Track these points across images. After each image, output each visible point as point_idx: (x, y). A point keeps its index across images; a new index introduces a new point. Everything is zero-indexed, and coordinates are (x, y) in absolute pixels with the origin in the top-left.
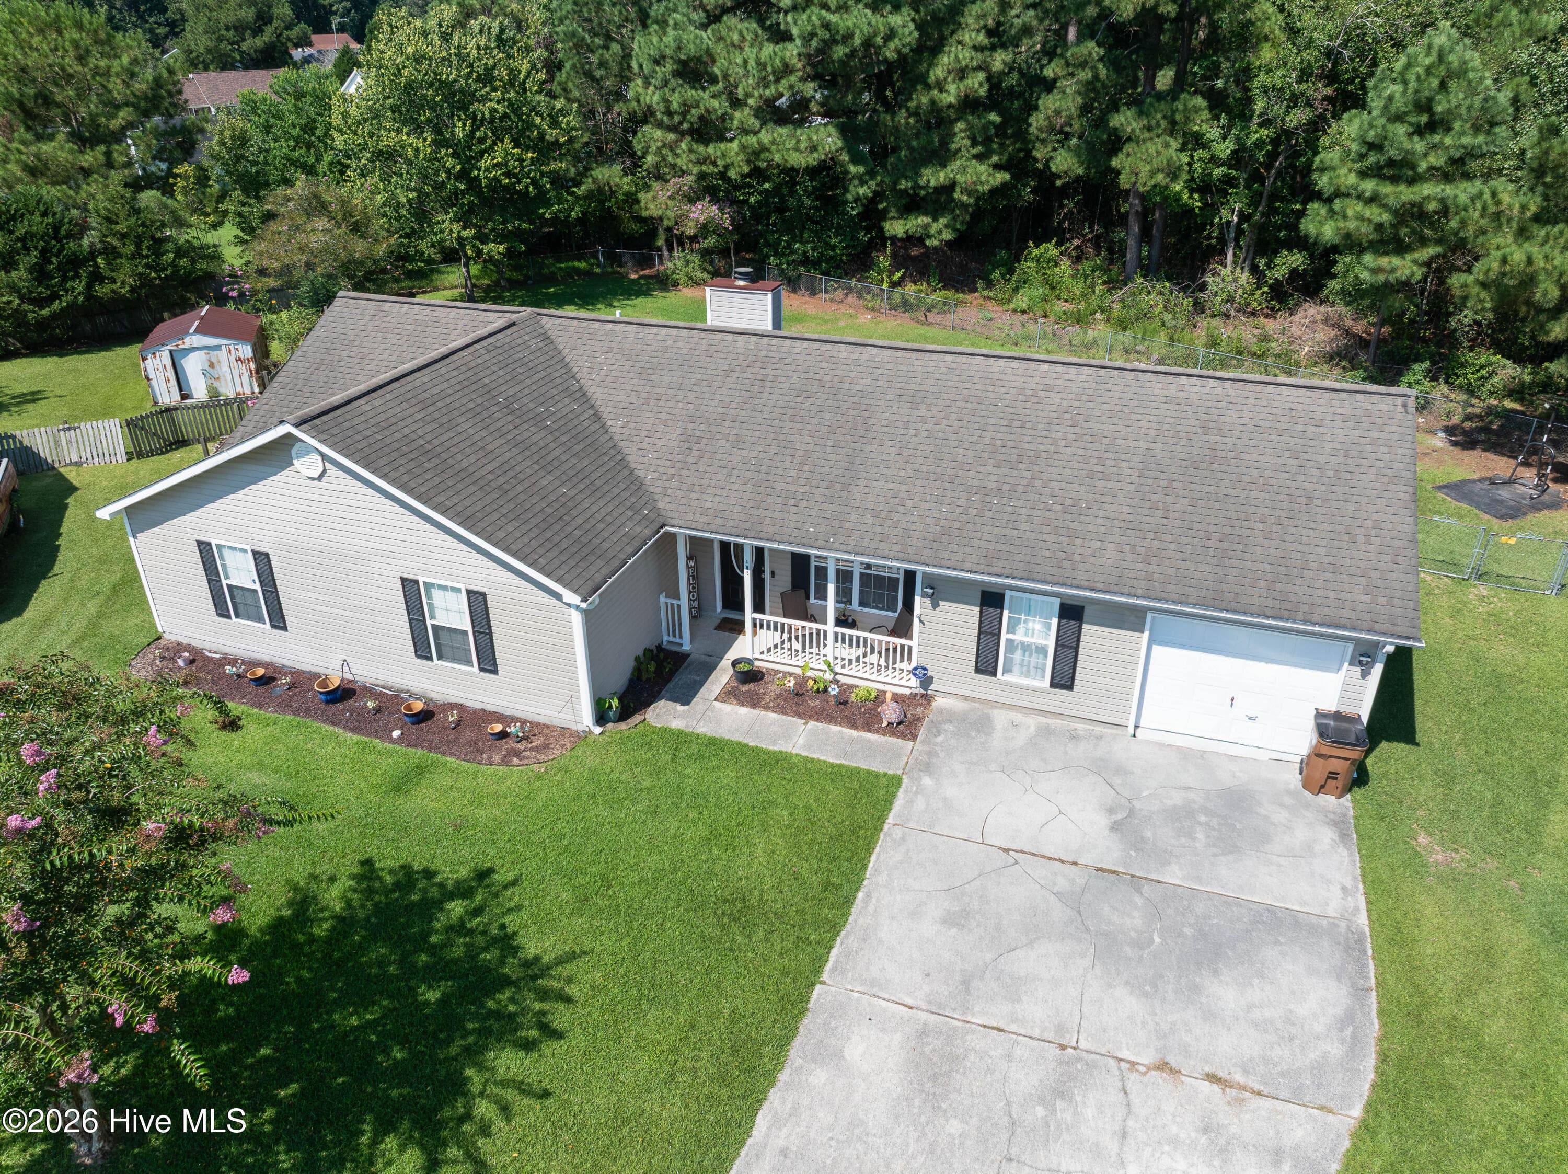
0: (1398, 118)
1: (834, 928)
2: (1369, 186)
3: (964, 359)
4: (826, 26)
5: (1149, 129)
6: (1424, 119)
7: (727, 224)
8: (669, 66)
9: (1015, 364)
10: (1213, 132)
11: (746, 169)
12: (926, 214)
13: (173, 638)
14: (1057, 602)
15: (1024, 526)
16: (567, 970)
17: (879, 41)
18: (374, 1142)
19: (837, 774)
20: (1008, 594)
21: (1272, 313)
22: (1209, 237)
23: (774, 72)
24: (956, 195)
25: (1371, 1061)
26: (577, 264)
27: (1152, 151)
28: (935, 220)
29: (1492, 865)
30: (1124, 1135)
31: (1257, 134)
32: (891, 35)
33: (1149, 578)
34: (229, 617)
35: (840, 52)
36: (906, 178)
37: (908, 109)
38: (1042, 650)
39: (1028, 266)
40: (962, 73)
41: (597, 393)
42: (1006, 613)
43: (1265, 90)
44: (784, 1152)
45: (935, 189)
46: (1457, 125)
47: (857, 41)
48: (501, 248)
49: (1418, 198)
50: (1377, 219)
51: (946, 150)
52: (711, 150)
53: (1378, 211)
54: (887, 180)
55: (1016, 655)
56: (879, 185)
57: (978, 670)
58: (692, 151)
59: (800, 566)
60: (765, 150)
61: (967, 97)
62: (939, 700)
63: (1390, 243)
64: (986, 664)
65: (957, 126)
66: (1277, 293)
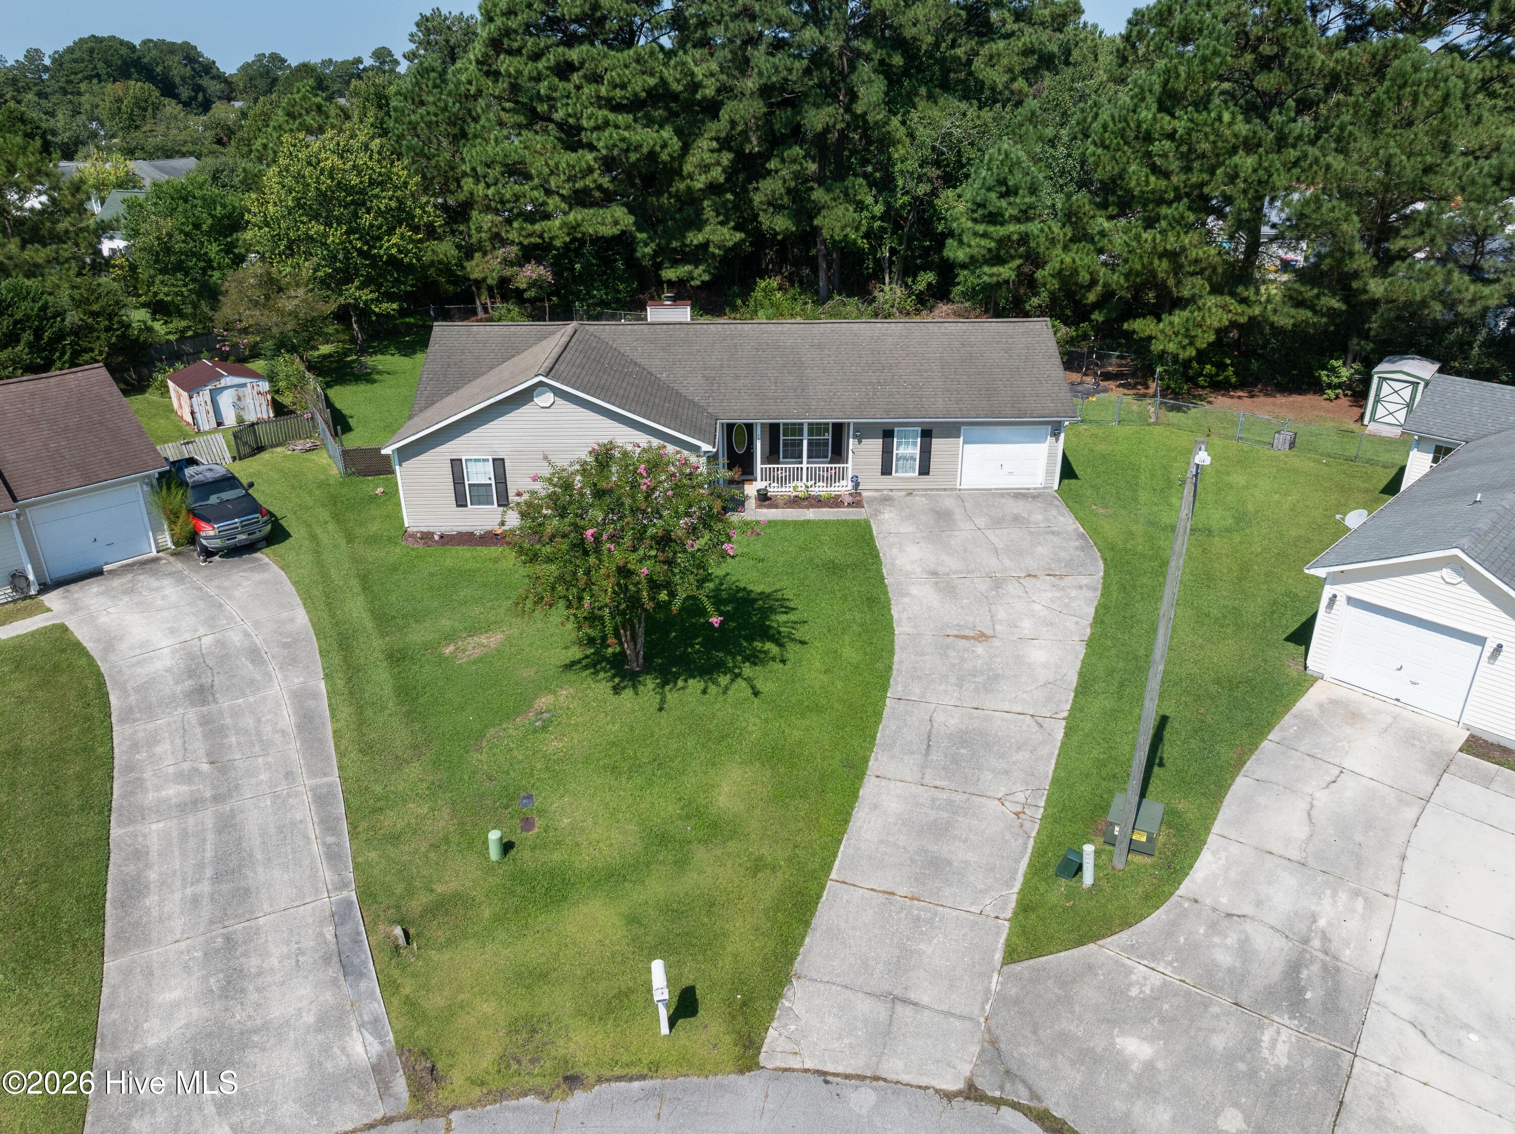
0: (989, 189)
1: (878, 564)
2: (981, 228)
3: (837, 325)
4: (623, 140)
5: (834, 199)
6: (1004, 189)
7: (550, 279)
8: (498, 168)
9: (863, 325)
10: (869, 200)
11: (567, 239)
12: (689, 263)
13: (416, 529)
14: (919, 429)
15: (897, 396)
16: (779, 593)
17: (658, 148)
18: (751, 644)
20: (896, 429)
21: (919, 312)
22: (868, 268)
23: (581, 171)
24: (711, 250)
25: (1101, 562)
26: (407, 320)
27: (840, 213)
28: (696, 267)
29: (1122, 510)
30: (1026, 592)
31: (902, 200)
32: (664, 146)
33: (961, 410)
34: (466, 506)
35: (633, 157)
36: (676, 239)
38: (913, 457)
39: (758, 294)
40: (706, 168)
41: (642, 362)
42: (895, 439)
43: (902, 172)
45: (696, 246)
46: (1021, 192)
47: (645, 150)
49: (1007, 233)
50: (988, 246)
51: (700, 220)
52: (537, 227)
53: (988, 241)
54: (663, 242)
55: (901, 462)
56: (658, 245)
57: (883, 474)
58: (522, 228)
59: (774, 429)
60: (579, 225)
61: (711, 183)
62: (864, 494)
63: (996, 259)
64: (886, 470)
65: (706, 203)
66: (921, 299)
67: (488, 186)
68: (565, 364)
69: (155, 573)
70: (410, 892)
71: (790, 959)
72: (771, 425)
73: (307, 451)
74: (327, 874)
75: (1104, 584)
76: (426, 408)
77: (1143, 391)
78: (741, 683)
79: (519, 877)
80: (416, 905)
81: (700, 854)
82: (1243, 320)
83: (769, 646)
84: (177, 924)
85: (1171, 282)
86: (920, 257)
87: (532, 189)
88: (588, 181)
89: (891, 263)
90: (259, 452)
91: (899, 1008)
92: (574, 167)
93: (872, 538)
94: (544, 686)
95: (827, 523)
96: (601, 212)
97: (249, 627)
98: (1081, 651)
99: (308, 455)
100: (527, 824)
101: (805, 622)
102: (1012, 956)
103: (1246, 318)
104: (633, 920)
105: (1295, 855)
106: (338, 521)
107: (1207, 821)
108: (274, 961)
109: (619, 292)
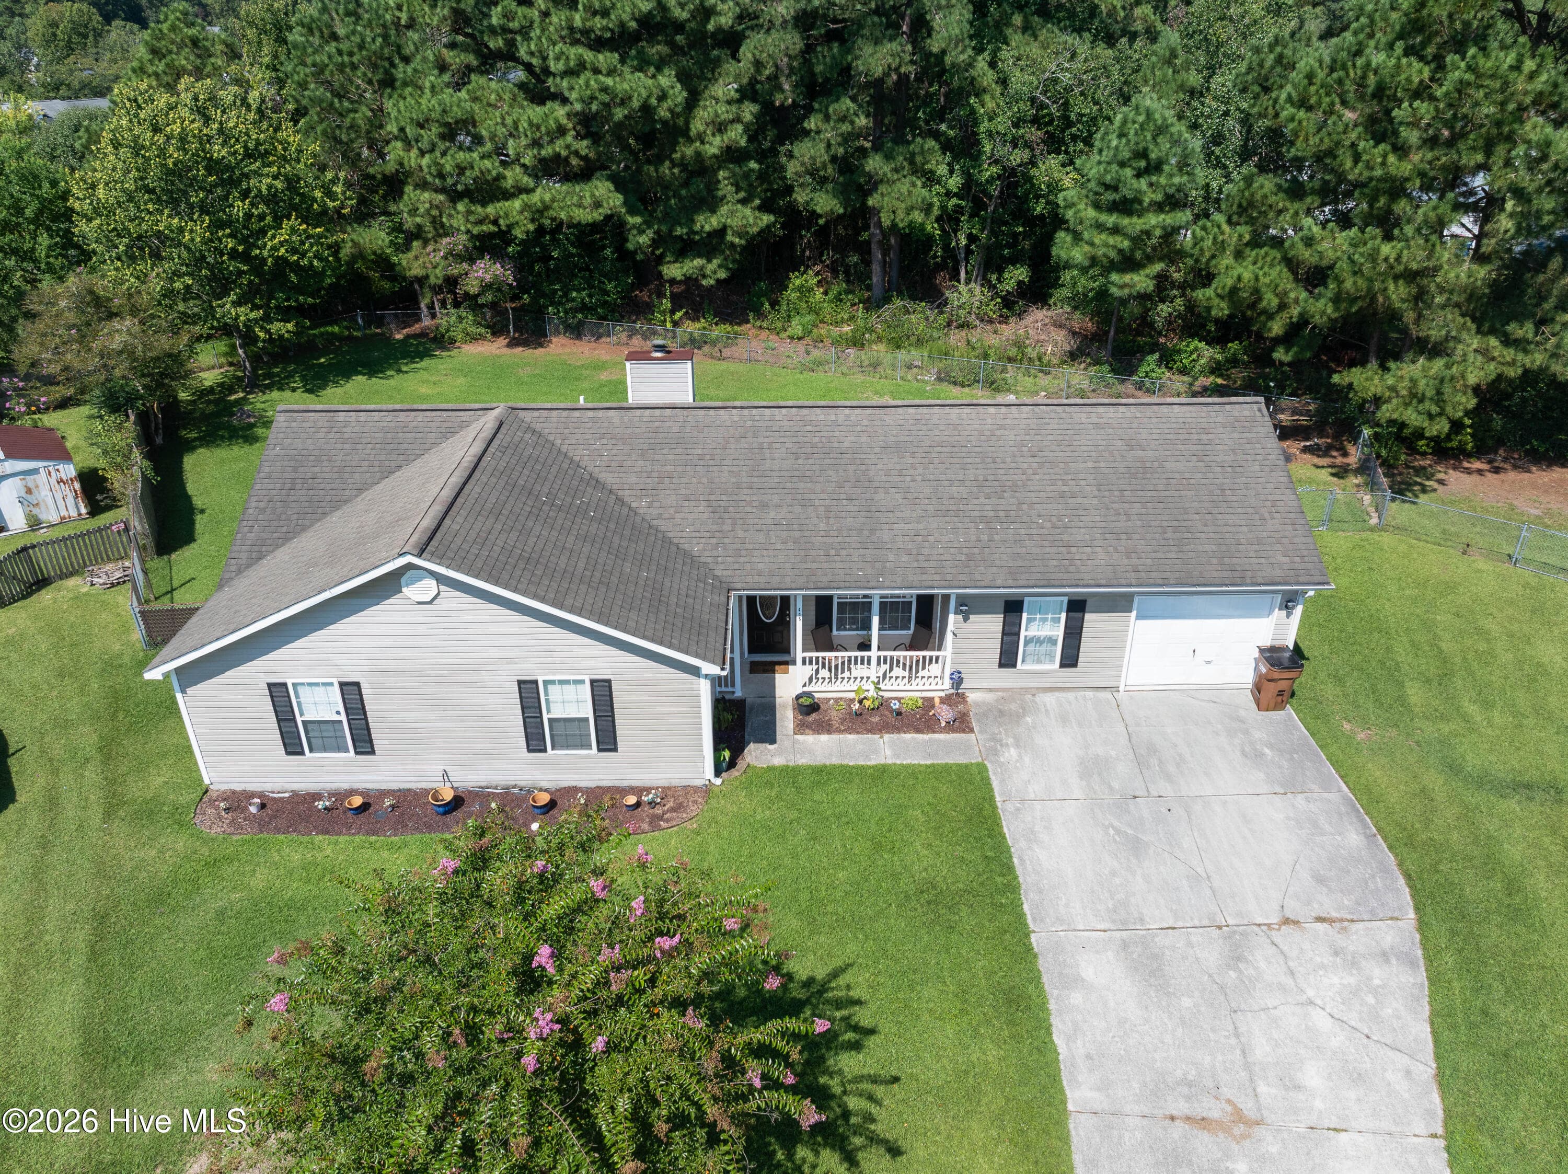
0: (1122, 164)
1: (1012, 887)
2: (1110, 220)
3: (924, 410)
4: (605, 89)
5: (896, 170)
6: (1143, 164)
7: (511, 280)
8: (435, 130)
9: (967, 410)
10: (942, 170)
11: (531, 227)
12: (700, 256)
13: (223, 787)
14: (1066, 599)
15: (1028, 543)
16: (841, 981)
17: (654, 101)
18: (790, 1156)
19: (939, 772)
20: (1027, 600)
21: (1004, 320)
22: (935, 257)
23: (548, 133)
24: (729, 238)
25: (1401, 881)
26: (330, 329)
27: (904, 190)
28: (709, 261)
29: (1394, 732)
30: (1292, 973)
31: (989, 171)
32: (663, 97)
33: (1136, 570)
34: (302, 753)
35: (619, 113)
36: (680, 225)
37: (672, 161)
38: (1052, 641)
39: (791, 295)
40: (720, 127)
41: (610, 479)
42: (1025, 616)
43: (990, 134)
44: (1089, 1057)
45: (709, 234)
46: (1166, 168)
47: (636, 104)
48: (290, 326)
49: (1147, 227)
50: (1120, 246)
51: (714, 197)
52: (490, 210)
53: (1119, 239)
54: (664, 228)
55: (1031, 648)
56: (657, 232)
57: (1001, 665)
58: (469, 212)
59: (823, 605)
60: (547, 208)
61: (729, 148)
62: (972, 697)
63: (1128, 263)
64: (1008, 659)
65: (722, 174)
66: (1008, 303)
67: (422, 153)
68: (463, 513)
72: (819, 598)
73: (113, 585)
75: (1424, 944)
76: (248, 566)
77: (1340, 460)
82: (1513, 373)
85: (1409, 317)
86: (1008, 246)
87: (483, 158)
88: (559, 147)
89: (969, 252)
90: (39, 590)
92: (538, 128)
93: (995, 819)
95: (912, 772)
96: (578, 188)
99: (109, 596)
101: (896, 1079)
103: (1520, 371)
106: (106, 759)
109: (607, 293)
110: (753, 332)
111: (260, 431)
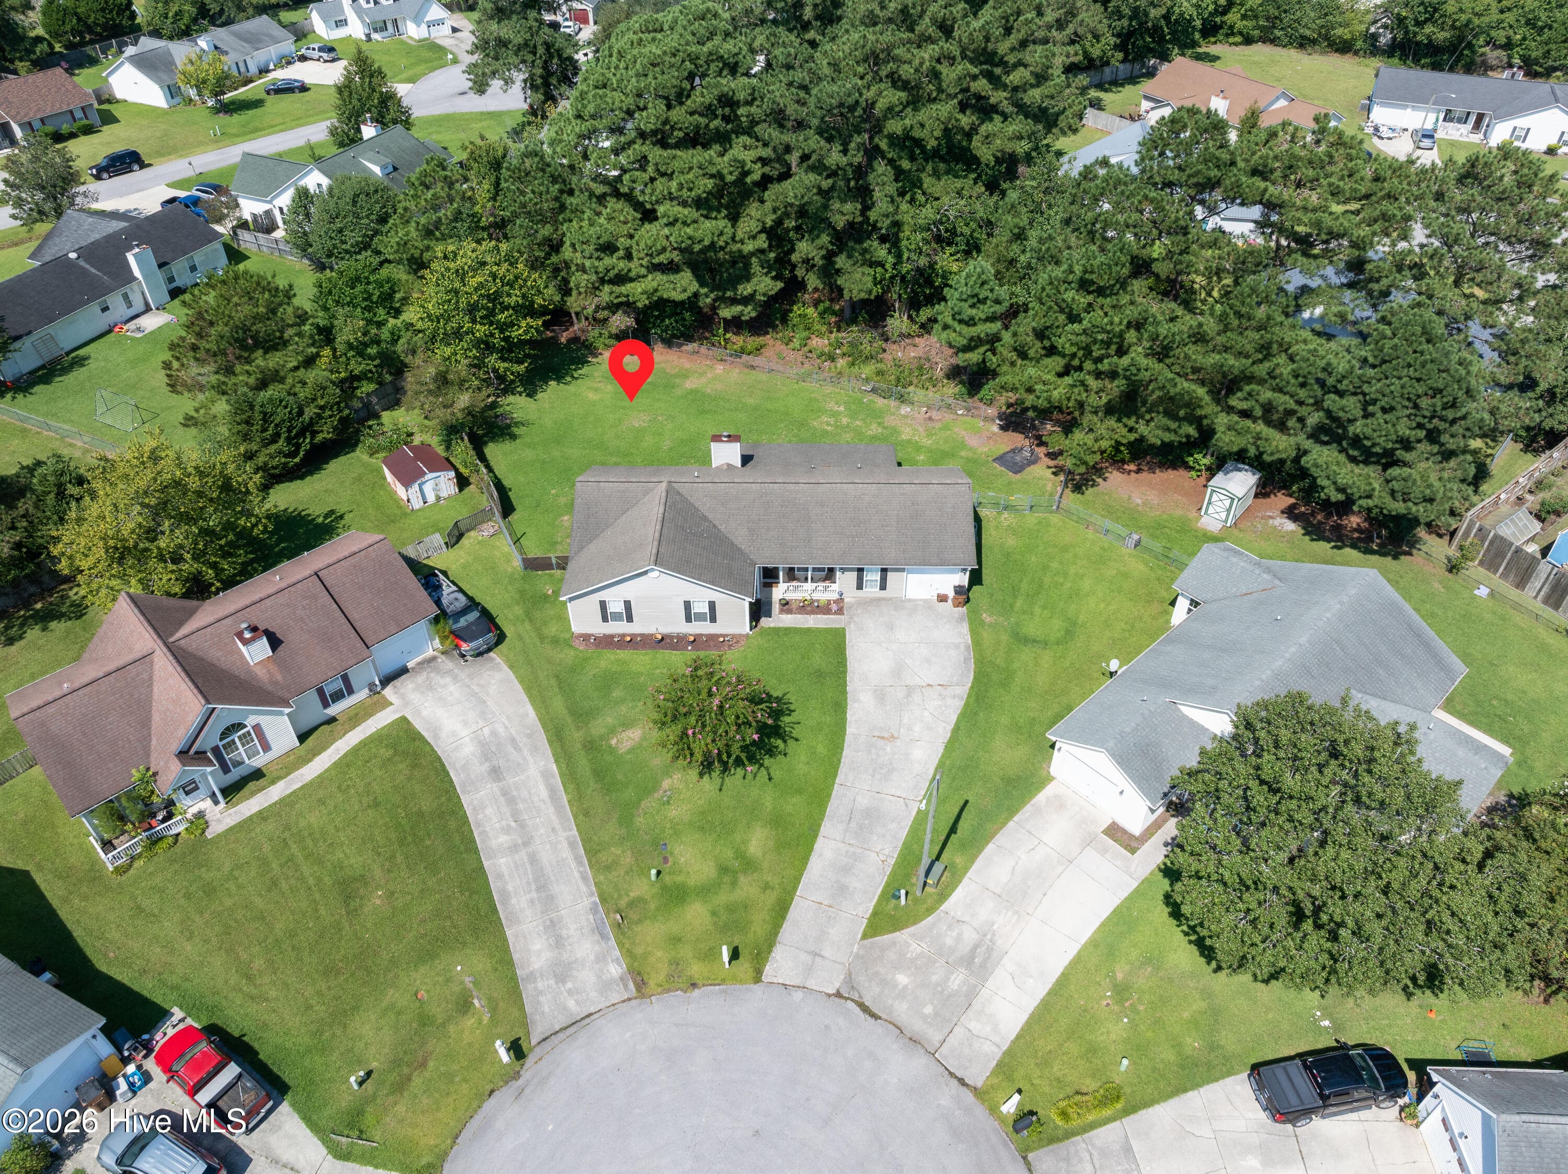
1: (845, 672)
2: (958, 327)
3: (835, 485)
5: (852, 262)
7: (632, 323)
9: (851, 485)
11: (647, 302)
12: (741, 306)
13: (579, 632)
14: (880, 569)
15: (867, 547)
16: (787, 698)
19: (828, 631)
20: (865, 568)
21: (920, 336)
24: (756, 296)
25: (972, 673)
28: (746, 308)
29: (1002, 619)
30: (924, 700)
33: (905, 559)
34: (608, 622)
36: (730, 291)
38: (876, 582)
41: (710, 516)
42: (865, 573)
43: (907, 247)
44: (855, 721)
45: (746, 295)
51: (749, 274)
52: (623, 289)
54: (720, 294)
55: (868, 584)
56: (716, 296)
57: (857, 589)
60: (656, 290)
62: (845, 601)
64: (860, 586)
65: (754, 261)
66: (923, 326)
69: (437, 670)
70: (620, 896)
71: (776, 934)
72: (790, 568)
73: (492, 537)
74: (584, 888)
75: (969, 694)
78: (763, 772)
79: (665, 888)
80: (623, 903)
81: (742, 879)
83: (779, 742)
84: (528, 913)
88: (662, 257)
90: (461, 539)
91: (818, 959)
93: (844, 648)
94: (667, 773)
95: (819, 631)
97: (504, 720)
98: (941, 750)
99: (494, 543)
100: (666, 860)
101: (799, 723)
102: (865, 936)
104: (714, 913)
105: (998, 891)
106: (531, 620)
107: (967, 869)
108: (572, 932)
110: (771, 342)
111: (515, 430)
